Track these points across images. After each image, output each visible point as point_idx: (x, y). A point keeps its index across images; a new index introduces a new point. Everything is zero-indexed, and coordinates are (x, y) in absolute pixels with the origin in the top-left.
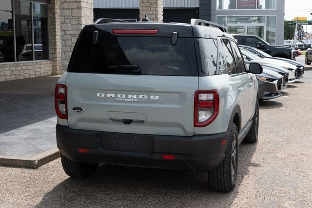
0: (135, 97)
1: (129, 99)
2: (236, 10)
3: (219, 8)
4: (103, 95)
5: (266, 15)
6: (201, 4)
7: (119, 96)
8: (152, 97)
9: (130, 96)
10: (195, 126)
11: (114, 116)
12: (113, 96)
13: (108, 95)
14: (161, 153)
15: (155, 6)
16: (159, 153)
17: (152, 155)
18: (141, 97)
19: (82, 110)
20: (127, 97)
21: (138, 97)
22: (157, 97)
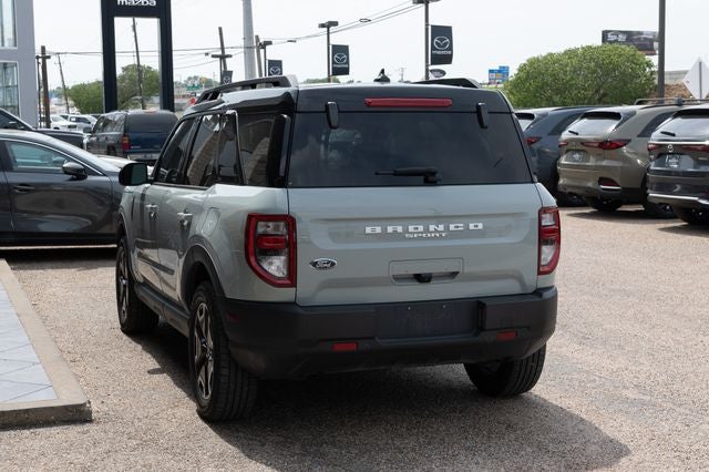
0: (441, 227)
1: (431, 232)
4: (378, 230)
7: (411, 228)
8: (472, 226)
9: (432, 228)
10: (540, 273)
12: (400, 229)
13: (390, 229)
14: (498, 329)
16: (494, 330)
17: (476, 334)
18: (452, 227)
19: (333, 264)
20: (427, 230)
21: (447, 228)
22: (480, 226)
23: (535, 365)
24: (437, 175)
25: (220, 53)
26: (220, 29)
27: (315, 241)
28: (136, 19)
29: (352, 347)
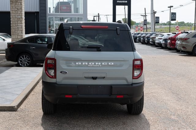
0: (100, 64)
1: (96, 65)
2: (60, 13)
3: (49, 12)
4: (80, 63)
5: (77, 17)
6: (40, 10)
7: (90, 64)
8: (110, 64)
9: (97, 64)
10: (133, 78)
11: (87, 75)
12: (87, 64)
13: (84, 63)
14: (116, 95)
15: (20, 10)
16: (115, 95)
17: (110, 96)
18: (103, 64)
19: (66, 73)
20: (95, 64)
21: (101, 64)
22: (113, 64)
23: (139, 106)
24: (100, 48)
25: (145, 15)
26: (145, 8)
27: (61, 65)
28: (125, 6)
29: (71, 97)
